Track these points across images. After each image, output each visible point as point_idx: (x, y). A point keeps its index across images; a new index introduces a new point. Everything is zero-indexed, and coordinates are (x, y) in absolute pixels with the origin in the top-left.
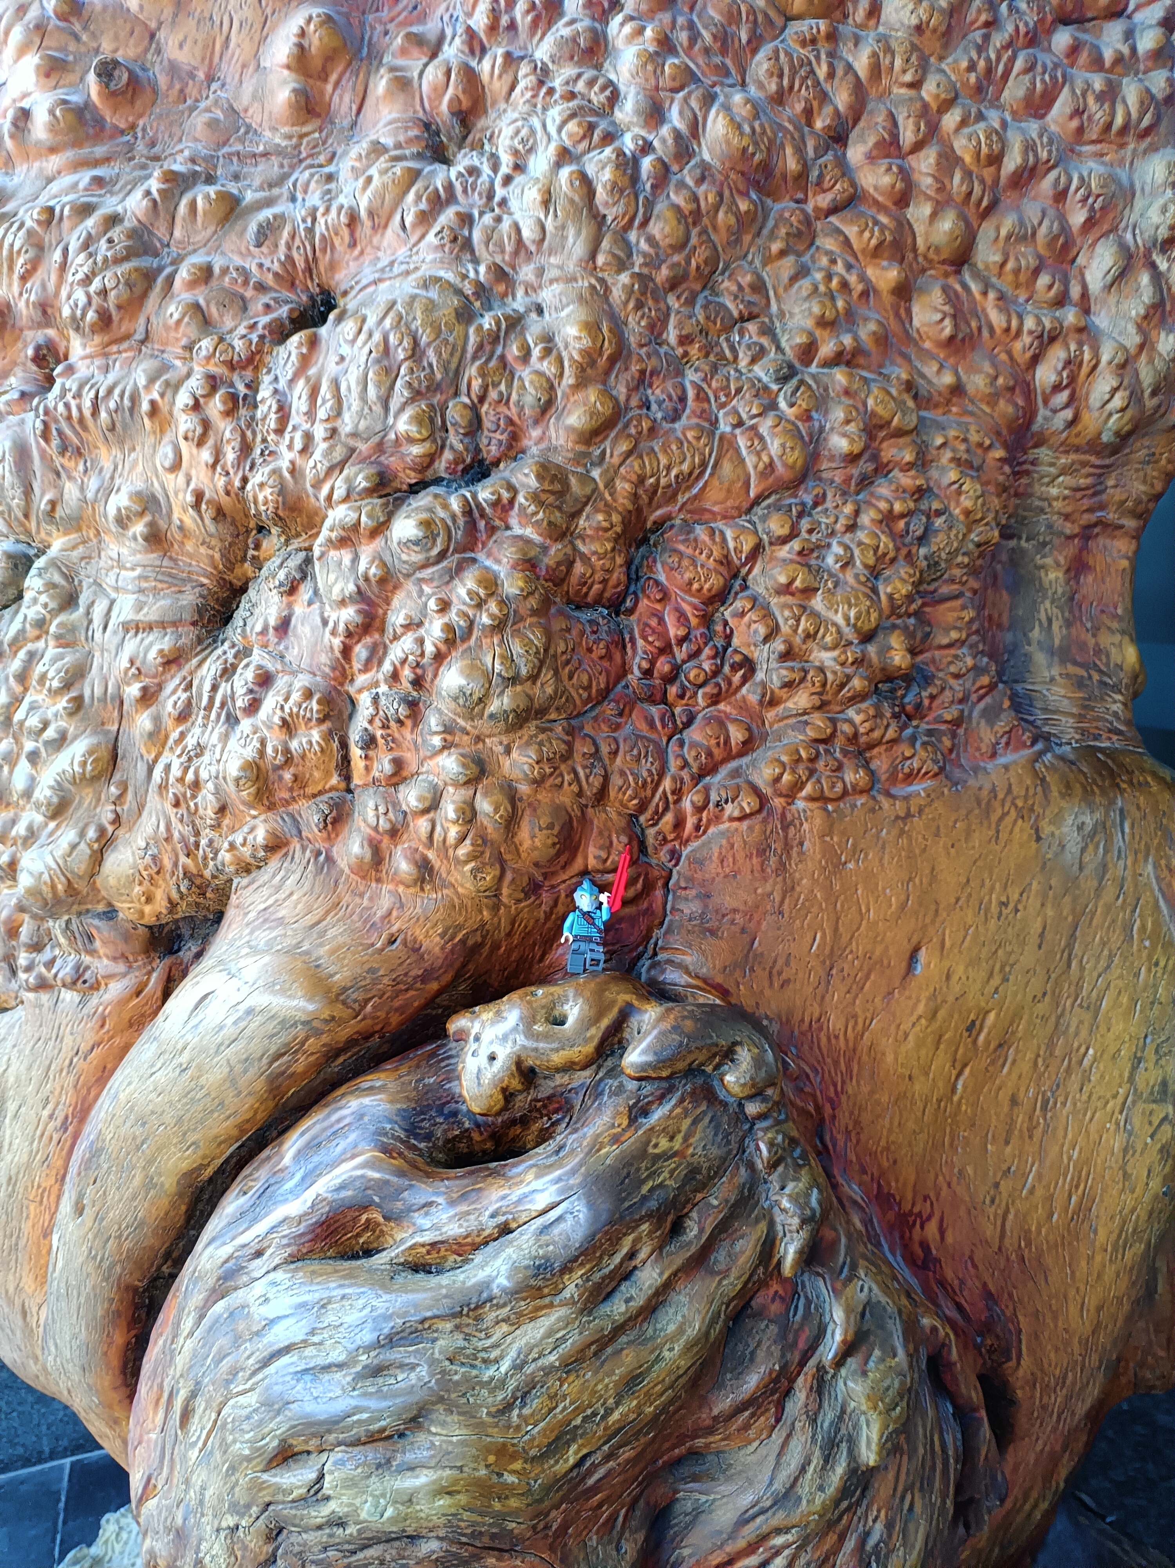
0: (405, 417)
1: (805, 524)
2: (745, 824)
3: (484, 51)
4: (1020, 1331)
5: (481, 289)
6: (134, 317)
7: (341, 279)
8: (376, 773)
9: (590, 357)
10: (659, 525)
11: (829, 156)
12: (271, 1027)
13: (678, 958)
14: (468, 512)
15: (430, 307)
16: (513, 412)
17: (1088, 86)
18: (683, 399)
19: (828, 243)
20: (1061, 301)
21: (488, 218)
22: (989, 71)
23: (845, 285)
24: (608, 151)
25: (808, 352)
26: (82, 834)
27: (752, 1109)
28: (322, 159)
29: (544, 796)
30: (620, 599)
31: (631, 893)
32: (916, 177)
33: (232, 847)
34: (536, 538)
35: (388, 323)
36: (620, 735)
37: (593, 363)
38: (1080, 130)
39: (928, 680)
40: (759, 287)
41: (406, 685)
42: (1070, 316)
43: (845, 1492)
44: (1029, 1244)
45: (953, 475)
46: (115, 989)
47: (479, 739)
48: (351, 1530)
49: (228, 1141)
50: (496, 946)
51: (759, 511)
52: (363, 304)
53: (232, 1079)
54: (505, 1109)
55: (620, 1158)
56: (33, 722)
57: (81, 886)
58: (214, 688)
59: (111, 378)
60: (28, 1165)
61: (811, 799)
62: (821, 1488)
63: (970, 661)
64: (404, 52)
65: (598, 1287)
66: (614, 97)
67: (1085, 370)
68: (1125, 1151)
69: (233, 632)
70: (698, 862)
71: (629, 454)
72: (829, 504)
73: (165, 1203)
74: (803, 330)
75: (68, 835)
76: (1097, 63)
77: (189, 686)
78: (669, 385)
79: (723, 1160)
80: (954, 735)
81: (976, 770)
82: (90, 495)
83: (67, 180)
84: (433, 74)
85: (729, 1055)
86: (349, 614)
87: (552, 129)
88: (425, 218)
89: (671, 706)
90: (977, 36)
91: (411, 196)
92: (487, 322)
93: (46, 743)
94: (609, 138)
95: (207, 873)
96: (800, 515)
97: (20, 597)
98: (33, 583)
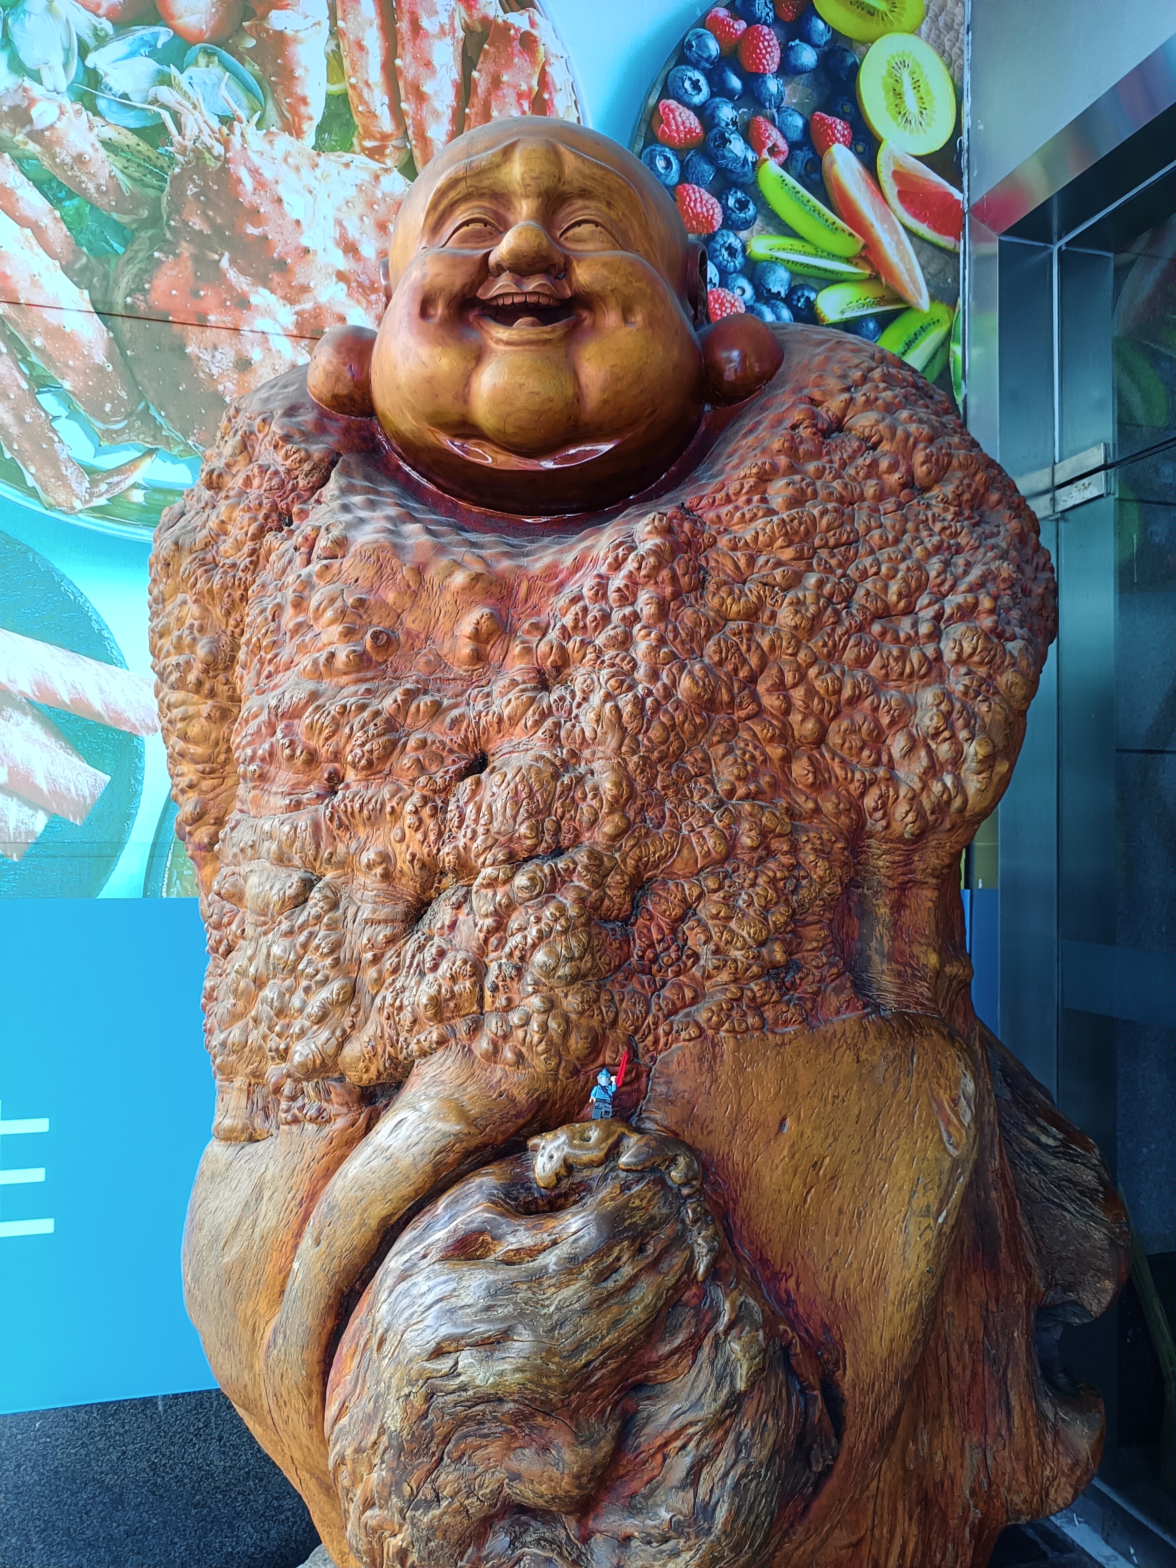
0: (524, 826)
1: (727, 883)
2: (692, 1043)
3: (570, 637)
4: (844, 1353)
5: (564, 762)
6: (385, 763)
7: (492, 747)
8: (497, 1005)
9: (616, 799)
10: (650, 879)
11: (746, 692)
12: (437, 1136)
13: (653, 1116)
14: (552, 873)
15: (539, 772)
16: (577, 824)
17: (890, 653)
18: (663, 817)
19: (745, 735)
20: (877, 763)
21: (568, 725)
22: (835, 645)
23: (753, 757)
24: (630, 694)
25: (731, 793)
26: (333, 1033)
27: (685, 1191)
28: (483, 682)
29: (584, 1021)
30: (628, 918)
31: (628, 1079)
32: (794, 700)
33: (419, 1041)
34: (586, 887)
35: (517, 779)
36: (626, 990)
37: (617, 802)
38: (887, 675)
39: (799, 969)
40: (706, 759)
41: (516, 959)
42: (881, 772)
43: (727, 1405)
44: (849, 1297)
45: (812, 858)
46: (340, 1123)
47: (551, 989)
48: (471, 1393)
49: (411, 1198)
50: (554, 1104)
51: (703, 874)
52: (503, 765)
53: (414, 1164)
54: (555, 1187)
55: (615, 1207)
56: (310, 970)
57: (329, 1062)
58: (413, 957)
59: (370, 792)
60: (276, 1228)
61: (728, 1031)
62: (715, 1400)
63: (825, 960)
64: (529, 632)
65: (601, 1273)
66: (635, 667)
67: (891, 800)
68: (905, 1244)
69: (423, 926)
70: (666, 1063)
71: (633, 846)
72: (741, 872)
73: (369, 1235)
74: (728, 781)
75: (325, 1034)
76: (896, 640)
77: (399, 955)
78: (656, 811)
79: (668, 1215)
80: (814, 1001)
81: (826, 1021)
82: (352, 851)
83: (353, 688)
84: (543, 647)
85: (673, 1161)
86: (489, 922)
87: (602, 681)
88: (538, 724)
89: (654, 976)
90: (828, 629)
91: (530, 712)
92: (566, 779)
93: (317, 982)
94: (631, 688)
95: (401, 1057)
96: (725, 878)
97: (306, 900)
98: (315, 895)
